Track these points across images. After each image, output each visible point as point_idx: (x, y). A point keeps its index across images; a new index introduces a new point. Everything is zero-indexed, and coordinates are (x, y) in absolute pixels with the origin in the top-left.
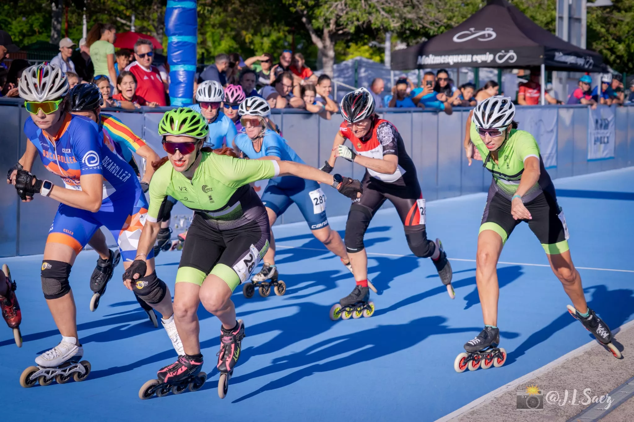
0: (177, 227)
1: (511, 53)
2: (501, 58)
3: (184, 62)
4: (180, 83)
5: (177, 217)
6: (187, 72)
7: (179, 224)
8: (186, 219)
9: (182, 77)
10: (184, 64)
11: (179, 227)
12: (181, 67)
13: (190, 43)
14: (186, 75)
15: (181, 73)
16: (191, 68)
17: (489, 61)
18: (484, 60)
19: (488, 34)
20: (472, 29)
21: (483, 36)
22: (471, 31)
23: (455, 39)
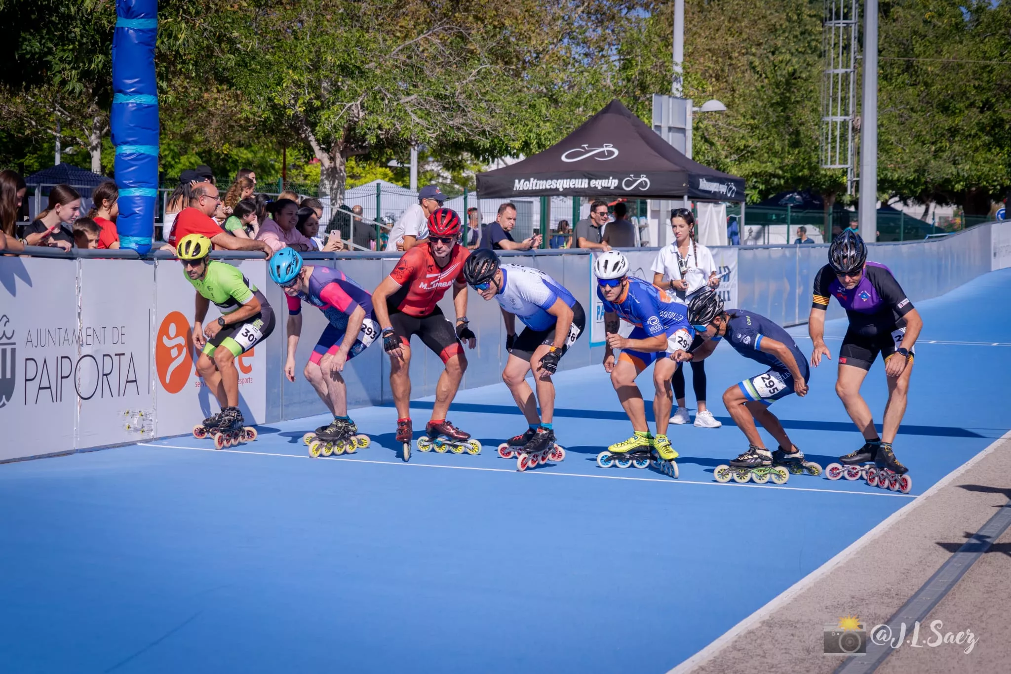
0: (129, 427)
1: (643, 178)
2: (629, 184)
4: (134, 214)
5: (128, 413)
6: (142, 198)
7: (131, 423)
8: (142, 415)
9: (135, 206)
11: (132, 427)
16: (150, 192)
17: (612, 188)
18: (606, 185)
19: (607, 151)
20: (585, 146)
21: (601, 154)
22: (584, 148)
23: (563, 158)
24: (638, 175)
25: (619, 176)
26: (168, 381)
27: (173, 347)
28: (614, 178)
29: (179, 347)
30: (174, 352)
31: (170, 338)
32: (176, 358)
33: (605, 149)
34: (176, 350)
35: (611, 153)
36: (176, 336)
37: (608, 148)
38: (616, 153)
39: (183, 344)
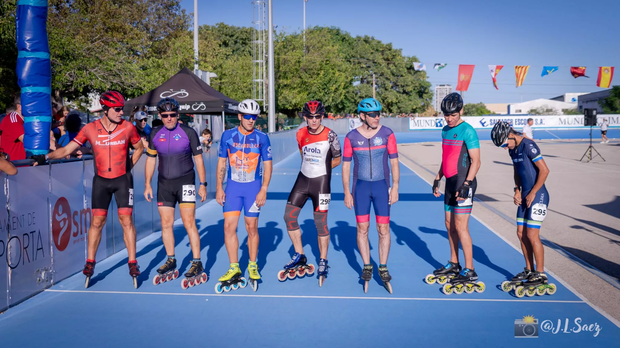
0: (39, 280)
1: (202, 104)
2: (195, 107)
3: (38, 113)
4: (37, 134)
5: (38, 271)
6: (42, 123)
7: (41, 277)
8: (46, 270)
9: (37, 128)
10: (40, 115)
11: (41, 280)
12: (37, 118)
13: (45, 94)
14: (42, 126)
15: (36, 124)
16: (47, 119)
17: (187, 109)
18: (184, 108)
19: (183, 93)
20: (172, 90)
21: (180, 95)
22: (171, 91)
23: (161, 96)
24: (199, 103)
25: (190, 104)
26: (59, 244)
27: (61, 221)
28: (187, 104)
29: (64, 220)
30: (62, 224)
31: (59, 215)
32: (63, 227)
33: (181, 92)
34: (63, 222)
35: (185, 94)
36: (63, 213)
37: (183, 91)
38: (188, 94)
39: (66, 218)
